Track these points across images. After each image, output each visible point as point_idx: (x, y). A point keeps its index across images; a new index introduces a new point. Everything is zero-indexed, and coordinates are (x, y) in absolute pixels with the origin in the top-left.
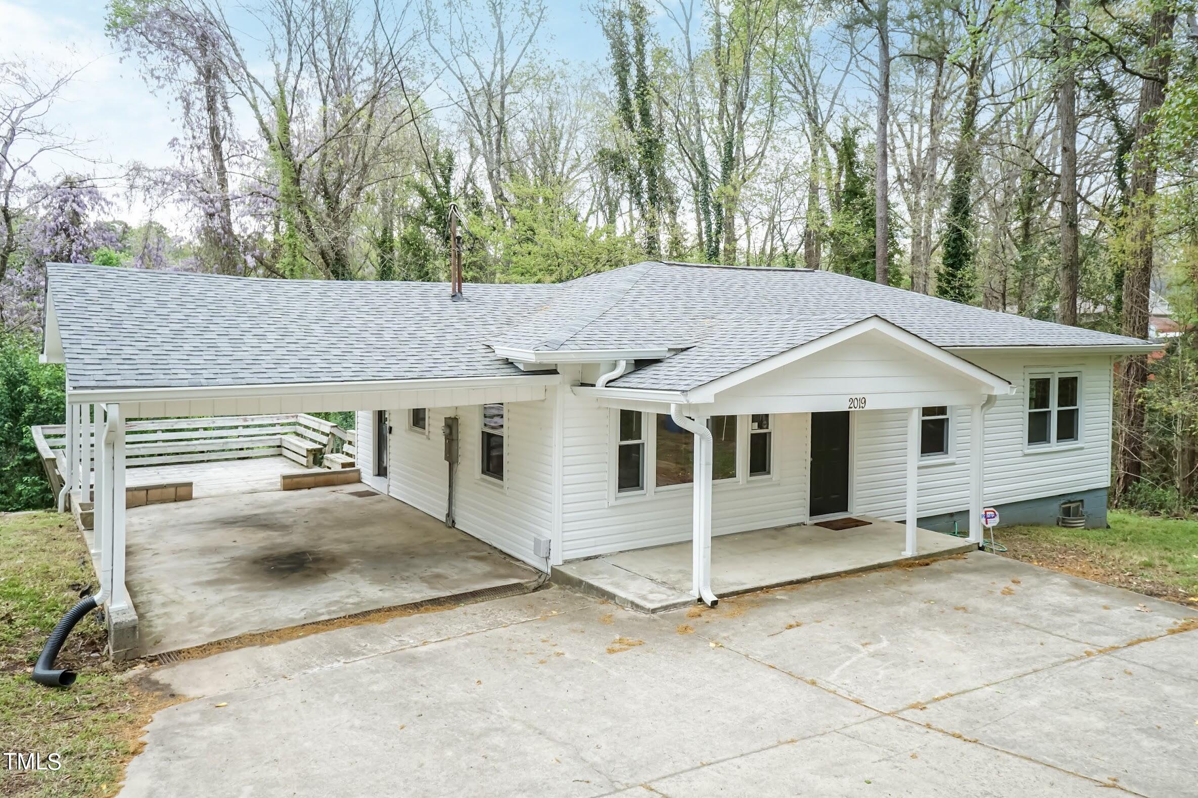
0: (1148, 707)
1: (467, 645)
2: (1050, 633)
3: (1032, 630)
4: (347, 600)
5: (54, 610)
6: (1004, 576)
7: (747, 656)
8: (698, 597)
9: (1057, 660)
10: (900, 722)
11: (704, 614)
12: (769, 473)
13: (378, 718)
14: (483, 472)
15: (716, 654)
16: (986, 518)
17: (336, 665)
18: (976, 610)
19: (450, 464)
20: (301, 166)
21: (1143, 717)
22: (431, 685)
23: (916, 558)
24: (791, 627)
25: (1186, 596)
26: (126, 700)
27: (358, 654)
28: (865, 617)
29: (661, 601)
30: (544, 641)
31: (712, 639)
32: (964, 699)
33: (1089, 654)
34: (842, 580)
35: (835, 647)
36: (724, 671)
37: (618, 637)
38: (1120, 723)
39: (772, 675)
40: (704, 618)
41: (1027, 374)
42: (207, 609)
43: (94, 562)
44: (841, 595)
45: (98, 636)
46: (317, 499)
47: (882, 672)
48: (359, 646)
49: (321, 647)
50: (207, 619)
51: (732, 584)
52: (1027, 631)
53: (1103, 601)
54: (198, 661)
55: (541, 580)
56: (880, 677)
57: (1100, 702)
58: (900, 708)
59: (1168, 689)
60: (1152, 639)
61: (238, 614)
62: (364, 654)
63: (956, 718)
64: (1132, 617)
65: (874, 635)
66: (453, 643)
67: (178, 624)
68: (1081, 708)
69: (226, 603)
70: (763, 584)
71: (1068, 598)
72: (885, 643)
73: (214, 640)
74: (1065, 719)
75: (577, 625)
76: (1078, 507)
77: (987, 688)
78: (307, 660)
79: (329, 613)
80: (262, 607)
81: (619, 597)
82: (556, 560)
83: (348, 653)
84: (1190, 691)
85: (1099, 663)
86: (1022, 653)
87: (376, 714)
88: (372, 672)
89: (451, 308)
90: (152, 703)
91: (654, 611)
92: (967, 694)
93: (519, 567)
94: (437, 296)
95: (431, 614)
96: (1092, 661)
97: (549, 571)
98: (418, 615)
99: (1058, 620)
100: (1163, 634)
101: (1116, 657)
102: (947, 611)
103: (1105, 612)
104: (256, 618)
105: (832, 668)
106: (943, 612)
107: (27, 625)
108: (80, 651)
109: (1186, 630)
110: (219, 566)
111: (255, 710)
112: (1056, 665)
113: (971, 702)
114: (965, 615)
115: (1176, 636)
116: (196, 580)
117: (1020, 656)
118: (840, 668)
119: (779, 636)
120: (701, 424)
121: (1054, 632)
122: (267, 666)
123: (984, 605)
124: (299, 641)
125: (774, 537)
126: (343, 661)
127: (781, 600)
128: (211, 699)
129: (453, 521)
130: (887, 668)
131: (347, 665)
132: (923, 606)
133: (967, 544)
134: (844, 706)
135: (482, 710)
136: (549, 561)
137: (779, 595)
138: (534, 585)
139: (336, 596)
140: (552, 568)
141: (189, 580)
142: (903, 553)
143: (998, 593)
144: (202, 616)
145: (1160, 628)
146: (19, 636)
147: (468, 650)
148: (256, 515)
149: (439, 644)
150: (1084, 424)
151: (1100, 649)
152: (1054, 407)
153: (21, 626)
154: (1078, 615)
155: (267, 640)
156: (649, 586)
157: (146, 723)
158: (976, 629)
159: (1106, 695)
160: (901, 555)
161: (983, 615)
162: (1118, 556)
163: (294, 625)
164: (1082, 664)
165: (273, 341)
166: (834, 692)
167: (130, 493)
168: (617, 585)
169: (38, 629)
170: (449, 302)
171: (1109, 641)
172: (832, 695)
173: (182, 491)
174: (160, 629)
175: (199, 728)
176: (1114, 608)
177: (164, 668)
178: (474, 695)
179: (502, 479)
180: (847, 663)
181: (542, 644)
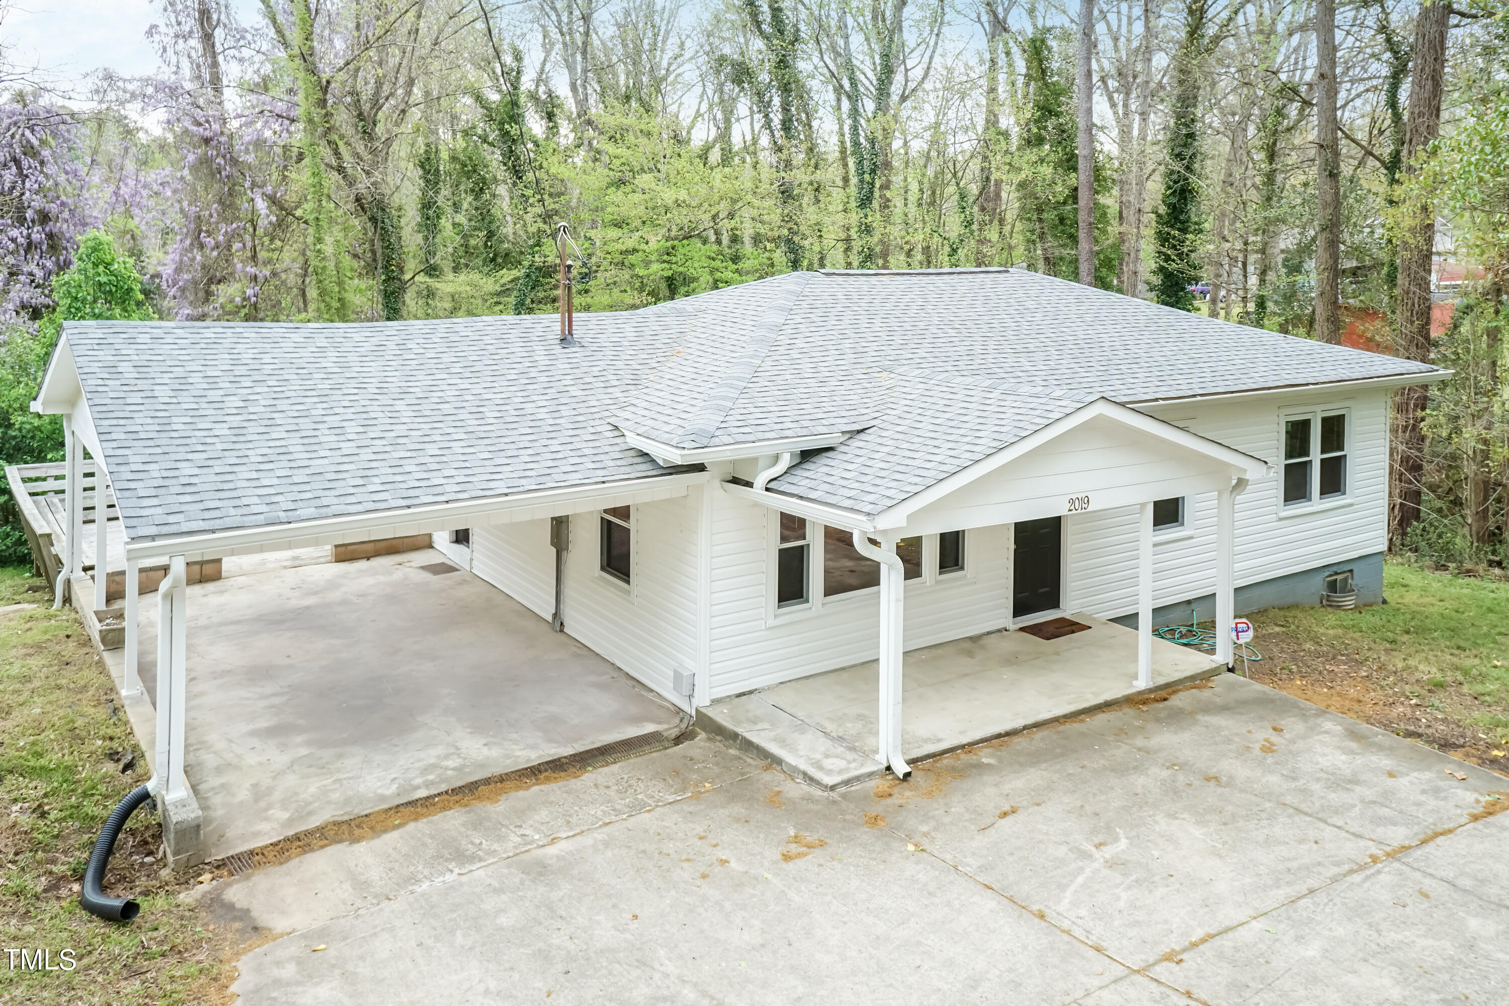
0: (1451, 958)
1: (607, 844)
2: (1325, 822)
3: (1302, 816)
4: (445, 763)
5: (93, 795)
6: (1262, 718)
7: (955, 868)
8: (886, 765)
9: (1335, 870)
10: (1153, 986)
11: (895, 791)
12: (962, 568)
13: (516, 977)
14: (602, 568)
15: (918, 863)
16: (1238, 632)
17: (449, 877)
18: (1231, 783)
19: (558, 552)
20: (328, 82)
21: (1447, 977)
22: (572, 917)
23: (1151, 691)
24: (1005, 814)
25: (1489, 746)
26: (202, 939)
27: (472, 859)
28: (1094, 795)
29: (840, 772)
30: (701, 838)
31: (909, 837)
32: (1226, 942)
33: (1375, 859)
34: (1062, 728)
35: (1062, 851)
36: (930, 894)
37: (792, 832)
38: (1418, 989)
39: (989, 903)
40: (896, 800)
41: (1282, 416)
42: (274, 778)
43: (126, 708)
44: (1062, 755)
45: (151, 832)
46: (382, 579)
47: (1124, 895)
48: (472, 843)
49: (424, 845)
50: (277, 796)
51: (926, 741)
52: (1297, 819)
53: (1386, 762)
54: (277, 868)
55: (683, 726)
56: (1122, 904)
57: (1393, 950)
58: (1151, 961)
59: (1474, 924)
60: (1450, 831)
61: (313, 788)
62: (481, 860)
63: (1219, 978)
64: (1424, 792)
65: (1108, 827)
66: (587, 840)
67: (241, 803)
68: (1372, 961)
69: (296, 767)
70: (965, 740)
71: (1343, 757)
72: (1123, 843)
73: (291, 833)
74: (1352, 980)
75: (738, 809)
76: (1346, 579)
77: (1254, 922)
78: (412, 868)
79: (427, 784)
80: (341, 776)
81: (787, 763)
82: (702, 700)
83: (462, 857)
84: (1501, 927)
85: (1388, 874)
86: (1295, 859)
87: (512, 969)
88: (495, 891)
89: (563, 357)
90: (234, 943)
91: (833, 788)
92: (1230, 935)
93: (653, 701)
94: (542, 339)
95: (553, 786)
96: (1379, 872)
97: (694, 713)
98: (536, 788)
99: (1334, 797)
100: (1463, 820)
101: (1407, 864)
102: (1196, 783)
103: (1390, 782)
104: (337, 795)
105: (1062, 888)
106: (1190, 785)
107: (64, 819)
108: (131, 854)
109: (1490, 814)
110: (276, 701)
111: (362, 958)
112: (1334, 880)
113: (1236, 949)
114: (1219, 790)
115: (1479, 825)
116: (251, 727)
117: (1290, 865)
118: (1072, 888)
119: (992, 831)
120: (890, 550)
121: (1329, 821)
122: (363, 878)
123: (1241, 771)
124: (395, 834)
125: (970, 654)
126: (457, 871)
127: (989, 765)
128: (304, 936)
129: (562, 624)
130: (1130, 887)
131: (464, 879)
132: (1165, 773)
133: (1214, 665)
134: (1083, 958)
135: (642, 963)
136: (693, 700)
137: (986, 757)
138: (674, 732)
139: (431, 756)
140: (697, 710)
141: (244, 728)
142: (1134, 683)
143: (1257, 751)
144: (270, 791)
145: (1459, 811)
146: (56, 837)
147: (609, 853)
148: (308, 608)
149: (570, 841)
150: (1353, 474)
151: (1388, 849)
152: (1316, 455)
153: (57, 820)
154: (1358, 789)
155: (357, 832)
156: (823, 744)
157: (233, 979)
158: (1233, 816)
159: (1399, 937)
160: (1131, 686)
161: (1242, 791)
162: (1400, 665)
163: (386, 806)
164: (1367, 878)
165: (354, 437)
166: (1068, 932)
167: (144, 574)
168: (781, 741)
169: (77, 824)
170: (558, 349)
171: (1398, 835)
172: (1066, 937)
173: (208, 569)
174: (220, 812)
175: (300, 989)
176: (1403, 774)
177: (237, 881)
178: (628, 936)
179: (628, 582)
180: (1080, 879)
181: (699, 843)
